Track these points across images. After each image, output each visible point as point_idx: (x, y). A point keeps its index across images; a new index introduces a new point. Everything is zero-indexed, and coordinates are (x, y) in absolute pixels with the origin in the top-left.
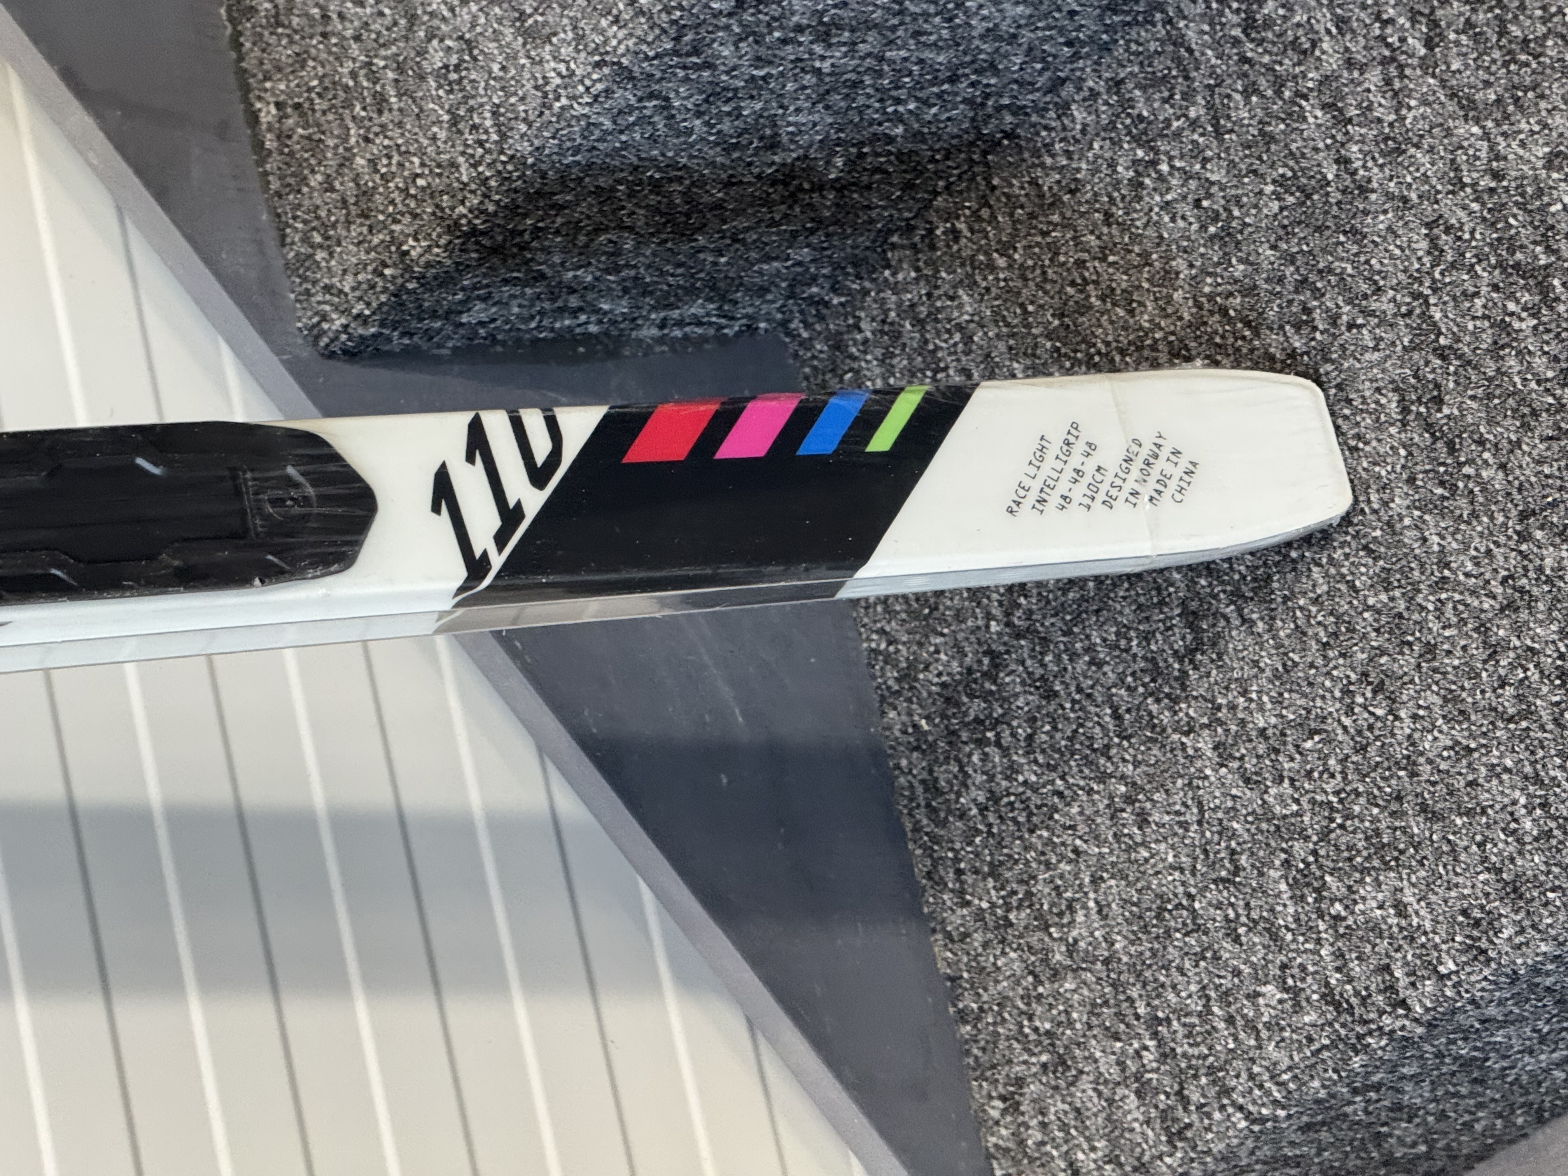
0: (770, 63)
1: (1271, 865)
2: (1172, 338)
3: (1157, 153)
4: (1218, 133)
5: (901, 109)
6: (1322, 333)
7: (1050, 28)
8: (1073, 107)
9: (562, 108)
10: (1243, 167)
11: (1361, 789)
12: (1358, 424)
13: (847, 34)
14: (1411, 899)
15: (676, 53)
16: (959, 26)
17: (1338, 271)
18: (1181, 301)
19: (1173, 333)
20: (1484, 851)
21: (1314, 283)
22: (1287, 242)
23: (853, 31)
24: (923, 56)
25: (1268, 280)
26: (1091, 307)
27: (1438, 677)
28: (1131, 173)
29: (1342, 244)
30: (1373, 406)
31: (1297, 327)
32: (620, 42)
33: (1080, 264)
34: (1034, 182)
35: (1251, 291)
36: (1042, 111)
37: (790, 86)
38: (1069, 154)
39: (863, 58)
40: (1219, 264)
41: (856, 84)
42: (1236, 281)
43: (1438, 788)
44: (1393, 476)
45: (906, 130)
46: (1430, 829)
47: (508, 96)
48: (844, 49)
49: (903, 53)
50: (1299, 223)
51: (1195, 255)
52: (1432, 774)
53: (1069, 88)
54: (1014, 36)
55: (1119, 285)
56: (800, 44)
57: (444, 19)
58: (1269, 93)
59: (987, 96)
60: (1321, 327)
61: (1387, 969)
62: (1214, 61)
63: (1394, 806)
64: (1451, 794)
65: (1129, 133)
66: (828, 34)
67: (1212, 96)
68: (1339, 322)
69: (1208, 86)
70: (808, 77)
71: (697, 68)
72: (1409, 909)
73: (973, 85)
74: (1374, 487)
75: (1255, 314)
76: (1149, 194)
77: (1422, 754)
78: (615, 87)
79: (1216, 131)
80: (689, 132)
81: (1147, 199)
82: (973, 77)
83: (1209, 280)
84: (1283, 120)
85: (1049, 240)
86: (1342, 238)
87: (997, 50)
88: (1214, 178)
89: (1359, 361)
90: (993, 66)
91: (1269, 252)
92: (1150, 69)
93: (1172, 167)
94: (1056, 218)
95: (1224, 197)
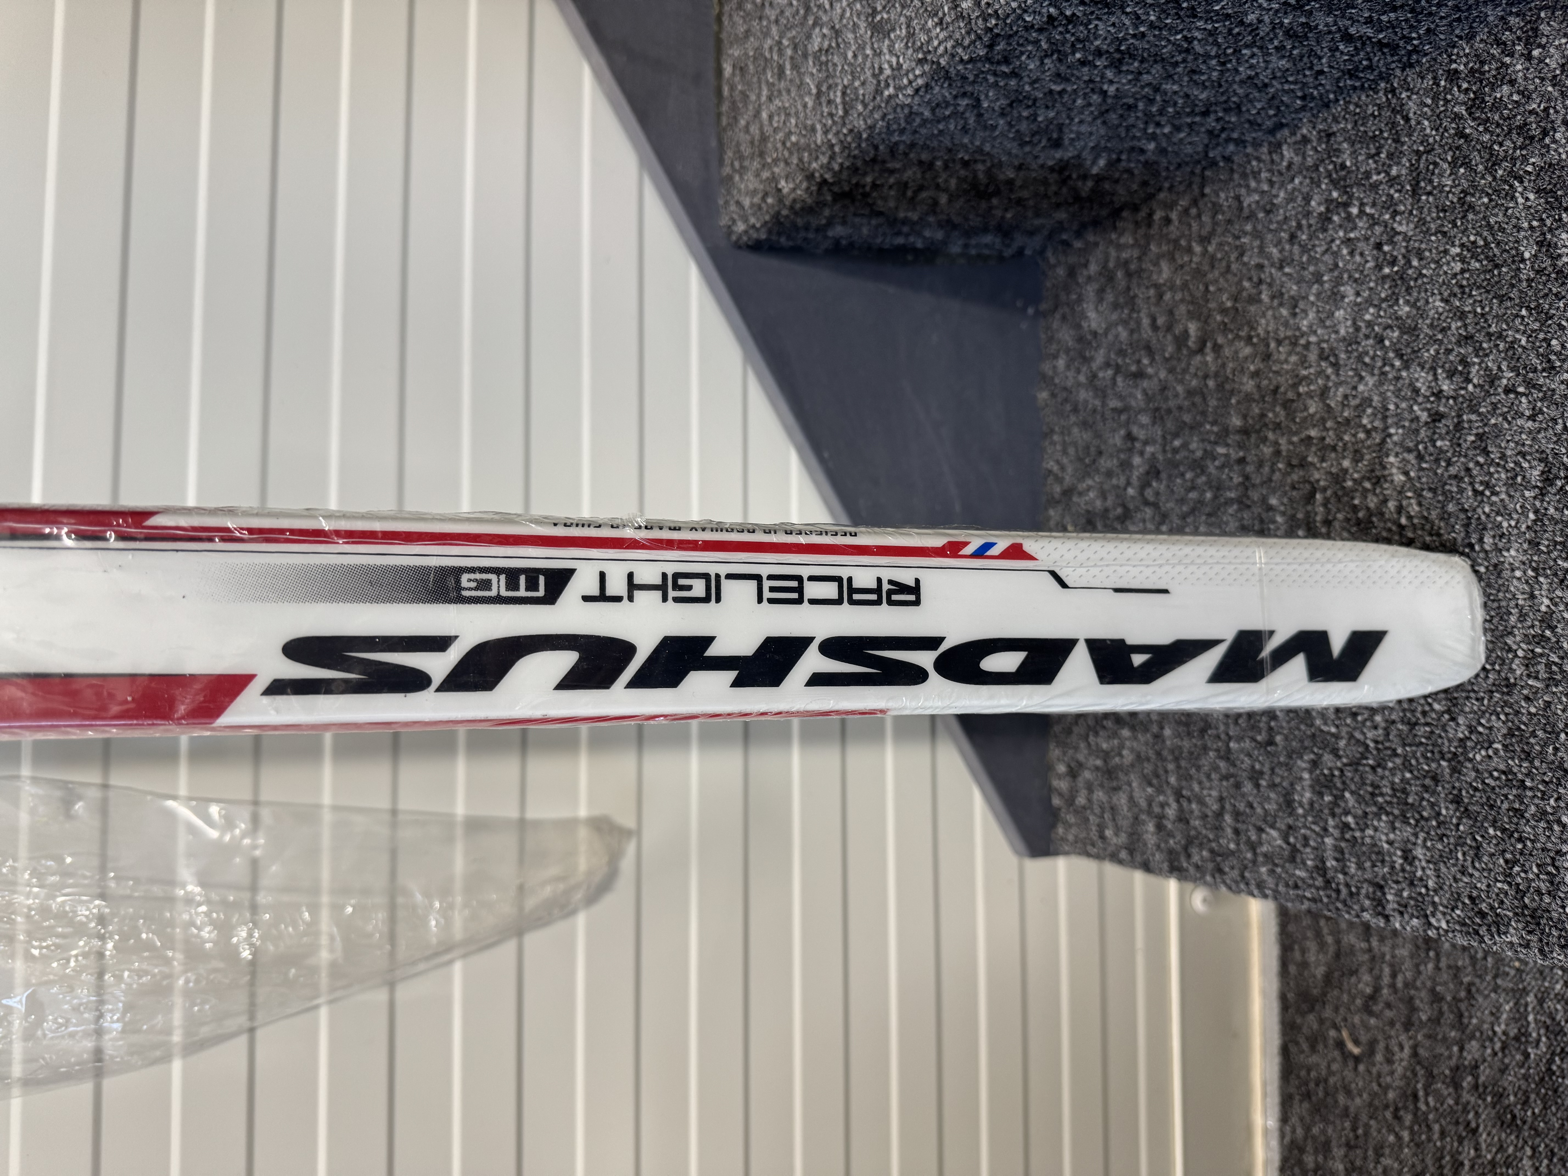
0: (1067, 80)
1: (1301, 758)
2: (1325, 345)
3: (1351, 197)
4: (1415, 192)
5: (1158, 131)
6: (1475, 386)
7: (1295, 83)
8: (1285, 147)
9: (890, 96)
10: (1432, 226)
11: (1399, 751)
12: (1491, 474)
13: (1136, 64)
14: (1421, 857)
15: (988, 59)
16: (1228, 70)
17: (1509, 339)
18: (1341, 319)
19: (1327, 341)
20: (1511, 869)
21: (1481, 343)
22: (1460, 299)
23: (1142, 62)
24: (1189, 92)
25: (1431, 326)
26: (1260, 301)
27: (1507, 710)
28: (1322, 209)
29: (1523, 317)
30: (1512, 465)
31: (1451, 374)
32: (939, 44)
33: (1260, 267)
34: (1238, 198)
35: (1412, 330)
36: (1257, 144)
37: (1079, 102)
38: (1271, 183)
39: (1142, 87)
40: (1385, 300)
41: (1130, 108)
42: (1398, 318)
43: (1478, 794)
44: (1516, 531)
45: (1156, 148)
46: (1460, 818)
47: (854, 78)
48: (1130, 77)
49: (1176, 88)
50: (1478, 288)
51: (1364, 287)
52: (1475, 780)
53: (1286, 132)
54: (1266, 86)
55: (1288, 292)
56: (1096, 67)
57: (825, 11)
58: (1481, 167)
59: (1223, 129)
60: (1475, 381)
61: (1381, 888)
62: (1428, 131)
63: (1428, 782)
64: (1492, 807)
65: (1329, 176)
66: (1120, 61)
67: (1418, 161)
68: (1497, 383)
69: (1417, 152)
70: (1095, 97)
71: (1005, 75)
72: (1417, 863)
73: (1218, 120)
74: (1492, 533)
75: (1409, 350)
76: (1334, 229)
77: (1470, 760)
78: (933, 84)
79: (1414, 191)
80: (994, 128)
81: (1331, 232)
82: (1220, 114)
83: (1371, 310)
84: (1488, 194)
85: (1238, 243)
86: (1524, 312)
87: (1247, 95)
88: (1399, 229)
89: (1509, 423)
90: (1239, 107)
91: (1438, 303)
92: (1362, 129)
93: (1362, 212)
94: (1249, 228)
95: (1406, 247)
